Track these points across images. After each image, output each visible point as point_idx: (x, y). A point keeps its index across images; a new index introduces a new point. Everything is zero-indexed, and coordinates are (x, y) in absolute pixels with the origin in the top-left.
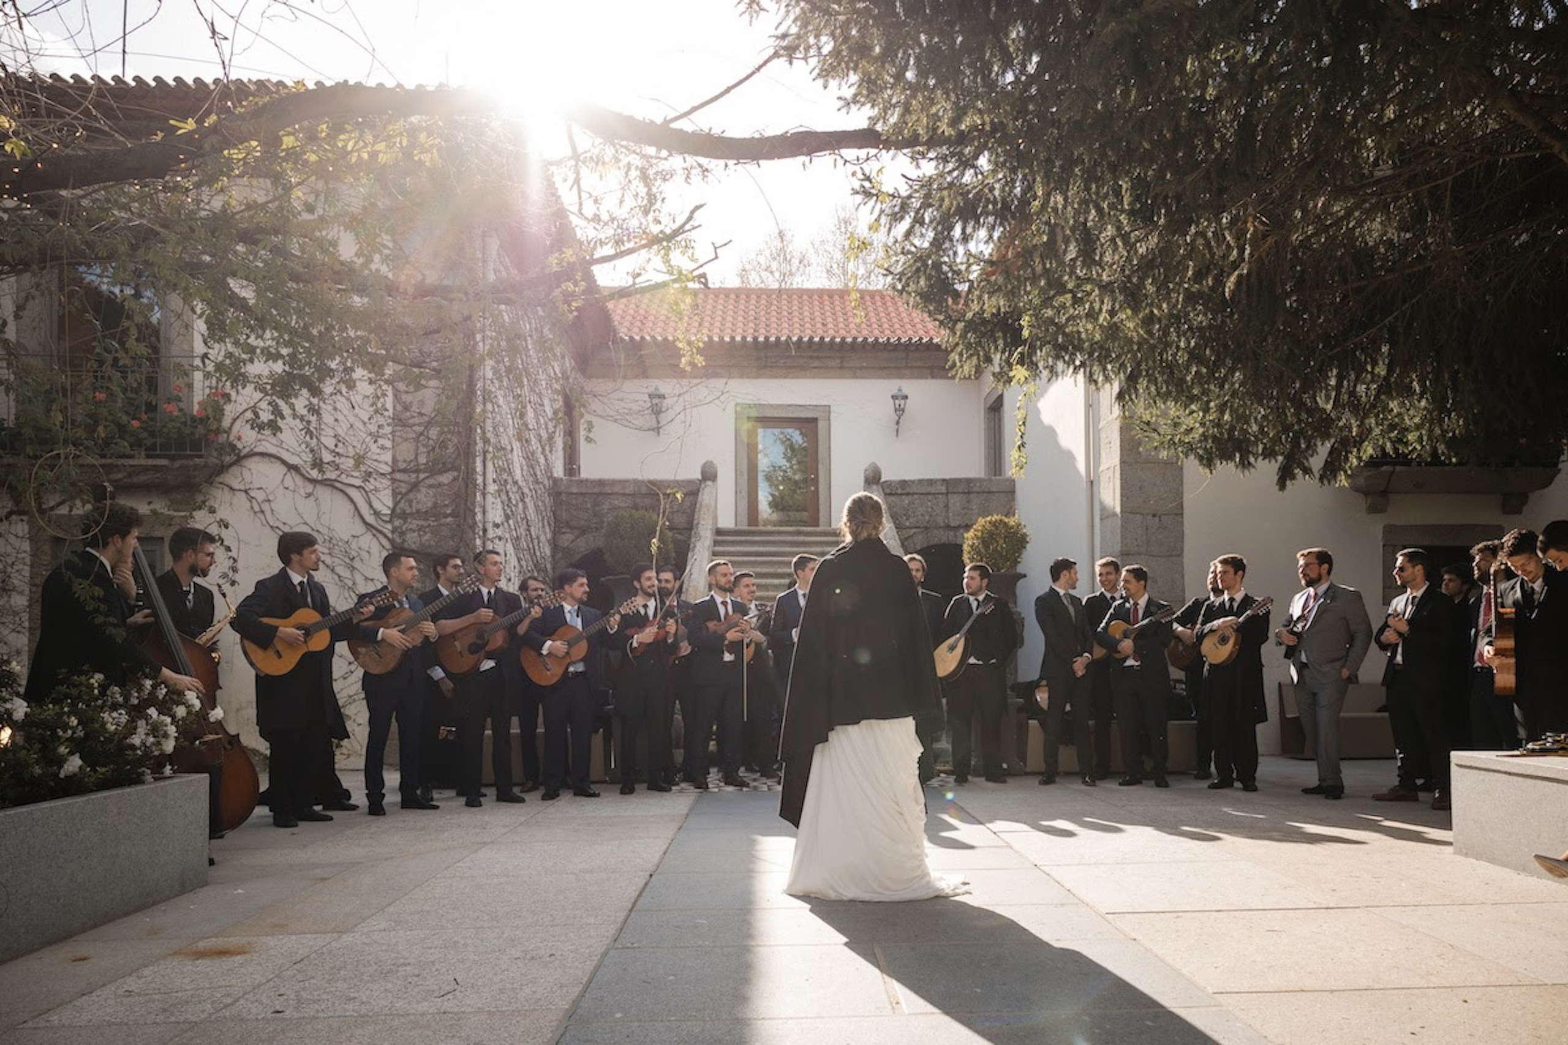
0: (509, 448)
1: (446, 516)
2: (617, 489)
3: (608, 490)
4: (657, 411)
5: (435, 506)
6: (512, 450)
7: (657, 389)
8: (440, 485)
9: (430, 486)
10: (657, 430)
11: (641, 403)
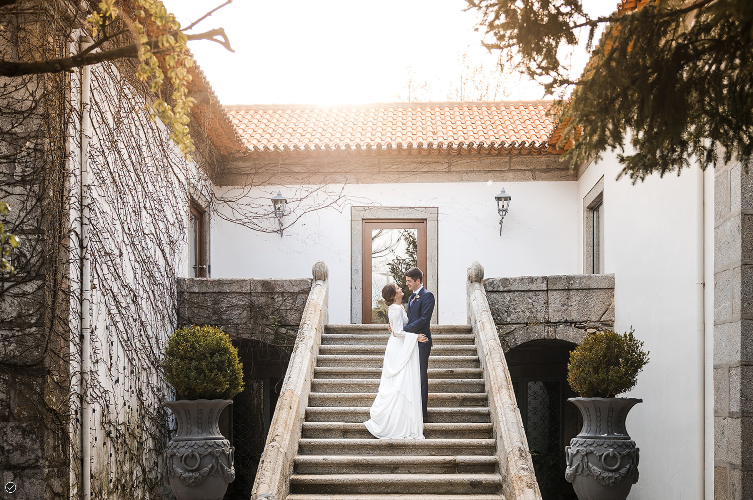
0: (117, 252)
1: (30, 326)
2: (235, 288)
3: (226, 289)
4: (279, 214)
5: (20, 315)
6: (121, 255)
7: (279, 195)
8: (24, 294)
9: (16, 295)
10: (280, 231)
11: (265, 207)
